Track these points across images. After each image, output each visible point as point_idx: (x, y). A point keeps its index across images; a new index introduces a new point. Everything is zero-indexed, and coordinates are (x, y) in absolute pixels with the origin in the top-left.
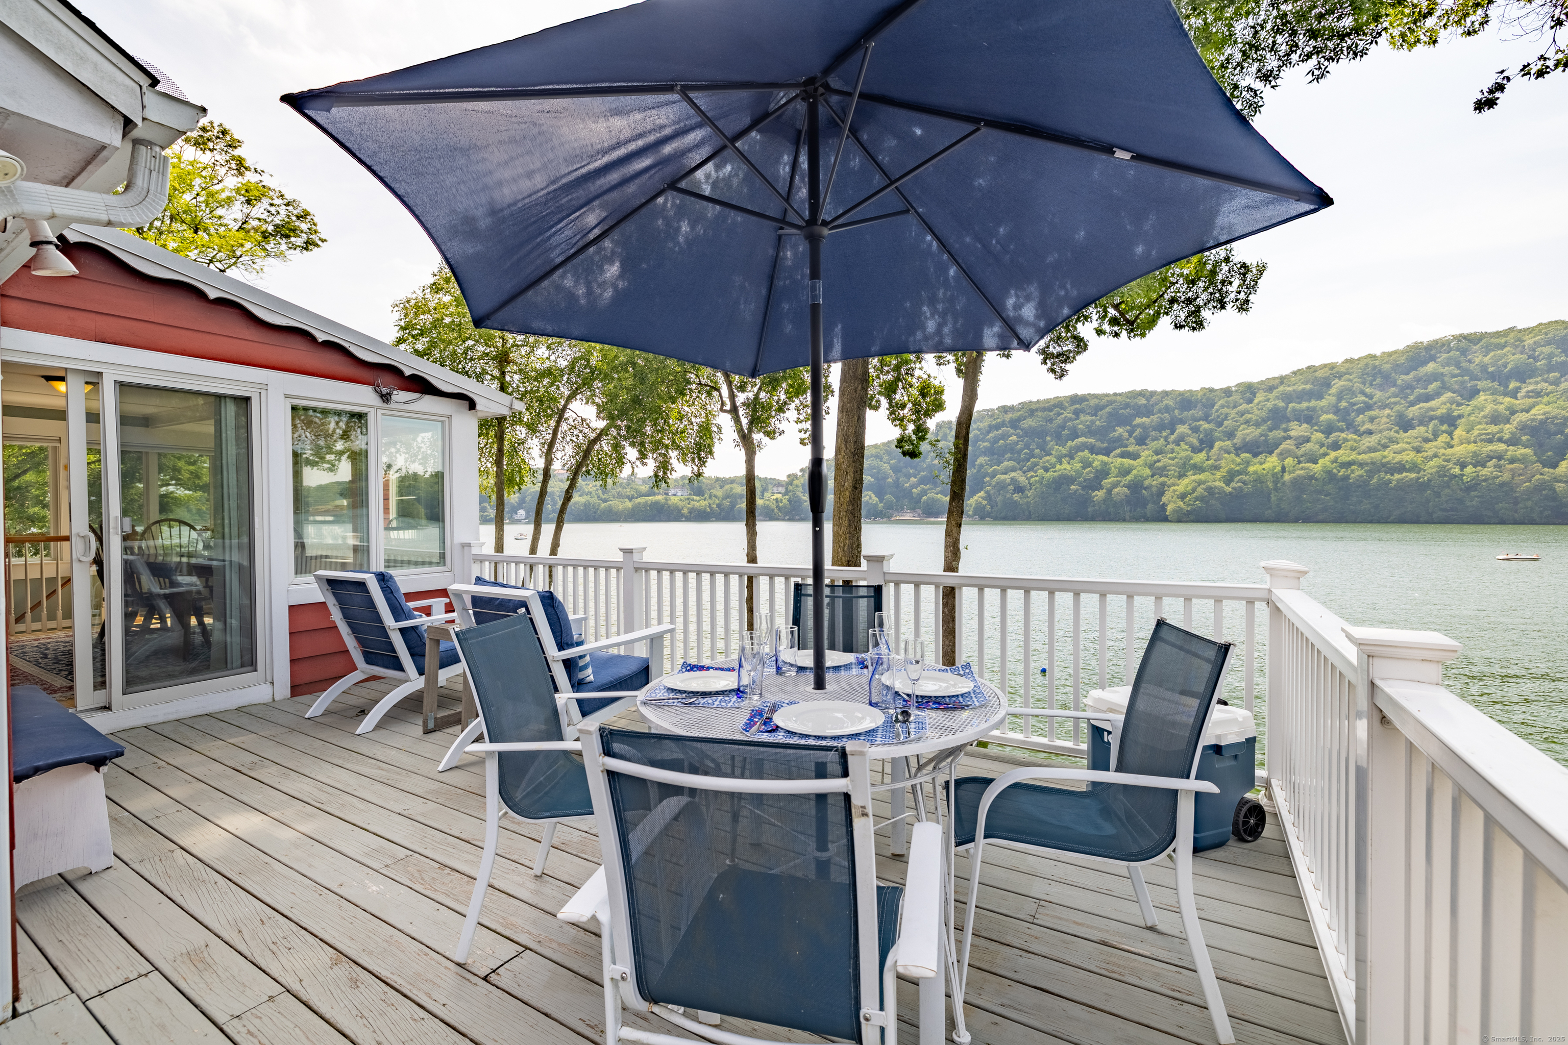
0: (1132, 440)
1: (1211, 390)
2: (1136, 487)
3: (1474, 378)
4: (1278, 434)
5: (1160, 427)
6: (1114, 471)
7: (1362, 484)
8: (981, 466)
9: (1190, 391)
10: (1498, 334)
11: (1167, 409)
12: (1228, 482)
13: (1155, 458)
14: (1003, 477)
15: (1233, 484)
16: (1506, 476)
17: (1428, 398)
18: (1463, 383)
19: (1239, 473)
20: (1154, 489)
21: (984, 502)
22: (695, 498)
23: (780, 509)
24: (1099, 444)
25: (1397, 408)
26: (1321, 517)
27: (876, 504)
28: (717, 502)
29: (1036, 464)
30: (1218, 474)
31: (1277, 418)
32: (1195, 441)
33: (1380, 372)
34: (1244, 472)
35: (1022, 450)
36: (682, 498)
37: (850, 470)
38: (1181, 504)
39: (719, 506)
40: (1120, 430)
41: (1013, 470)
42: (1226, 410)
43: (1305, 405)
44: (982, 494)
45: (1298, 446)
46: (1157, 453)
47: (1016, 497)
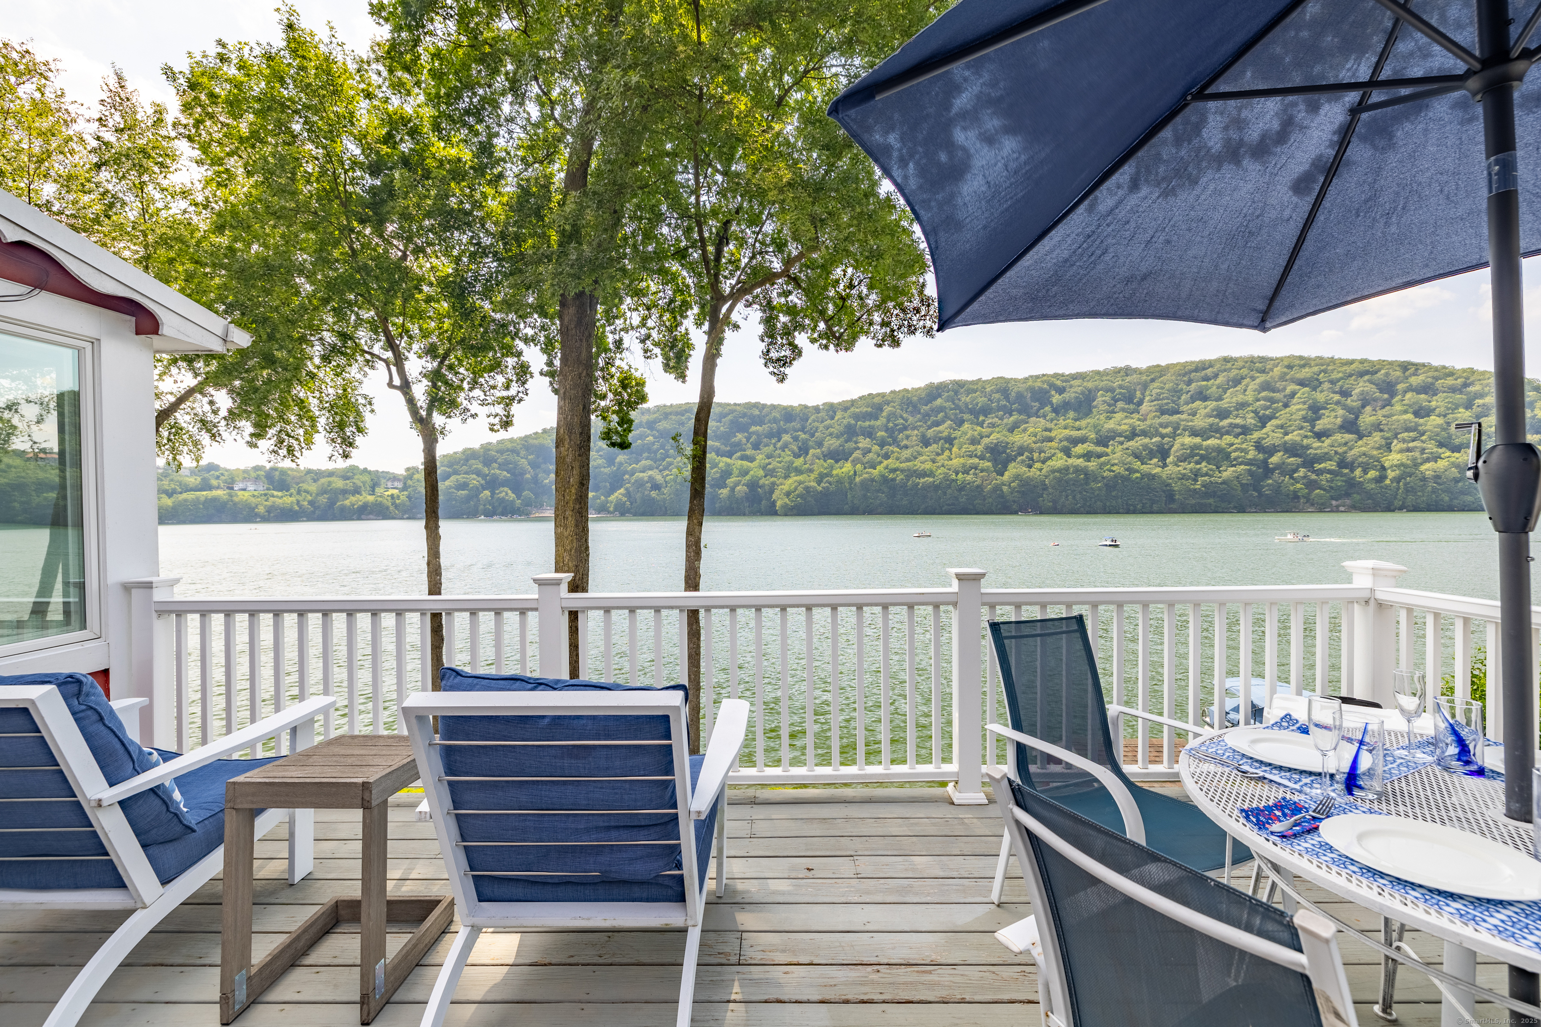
0: (749, 445)
1: (806, 407)
2: (753, 485)
3: (962, 412)
4: (851, 445)
5: (770, 435)
6: (736, 472)
7: (904, 485)
8: (621, 464)
9: (791, 406)
10: (972, 382)
11: (775, 421)
12: (819, 483)
13: (767, 461)
14: (641, 475)
15: (823, 485)
16: (979, 482)
17: (938, 424)
18: (956, 414)
19: (827, 475)
20: (767, 488)
21: (625, 499)
22: (275, 493)
23: (396, 506)
24: (723, 447)
25: (921, 429)
26: (879, 510)
27: (513, 501)
28: (310, 498)
29: (670, 464)
30: (813, 476)
31: (850, 432)
32: (795, 448)
33: (911, 402)
34: (829, 475)
35: (658, 450)
36: (256, 493)
37: (576, 465)
38: (787, 500)
39: (311, 503)
40: (740, 436)
41: (651, 468)
42: (816, 424)
43: (867, 423)
44: (622, 491)
45: (864, 455)
46: (769, 456)
47: (654, 494)
